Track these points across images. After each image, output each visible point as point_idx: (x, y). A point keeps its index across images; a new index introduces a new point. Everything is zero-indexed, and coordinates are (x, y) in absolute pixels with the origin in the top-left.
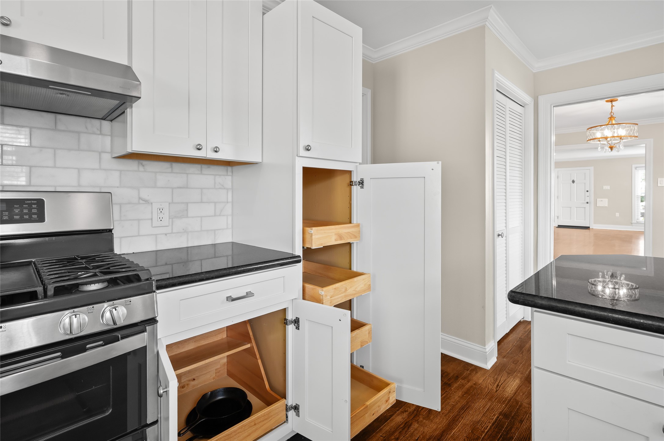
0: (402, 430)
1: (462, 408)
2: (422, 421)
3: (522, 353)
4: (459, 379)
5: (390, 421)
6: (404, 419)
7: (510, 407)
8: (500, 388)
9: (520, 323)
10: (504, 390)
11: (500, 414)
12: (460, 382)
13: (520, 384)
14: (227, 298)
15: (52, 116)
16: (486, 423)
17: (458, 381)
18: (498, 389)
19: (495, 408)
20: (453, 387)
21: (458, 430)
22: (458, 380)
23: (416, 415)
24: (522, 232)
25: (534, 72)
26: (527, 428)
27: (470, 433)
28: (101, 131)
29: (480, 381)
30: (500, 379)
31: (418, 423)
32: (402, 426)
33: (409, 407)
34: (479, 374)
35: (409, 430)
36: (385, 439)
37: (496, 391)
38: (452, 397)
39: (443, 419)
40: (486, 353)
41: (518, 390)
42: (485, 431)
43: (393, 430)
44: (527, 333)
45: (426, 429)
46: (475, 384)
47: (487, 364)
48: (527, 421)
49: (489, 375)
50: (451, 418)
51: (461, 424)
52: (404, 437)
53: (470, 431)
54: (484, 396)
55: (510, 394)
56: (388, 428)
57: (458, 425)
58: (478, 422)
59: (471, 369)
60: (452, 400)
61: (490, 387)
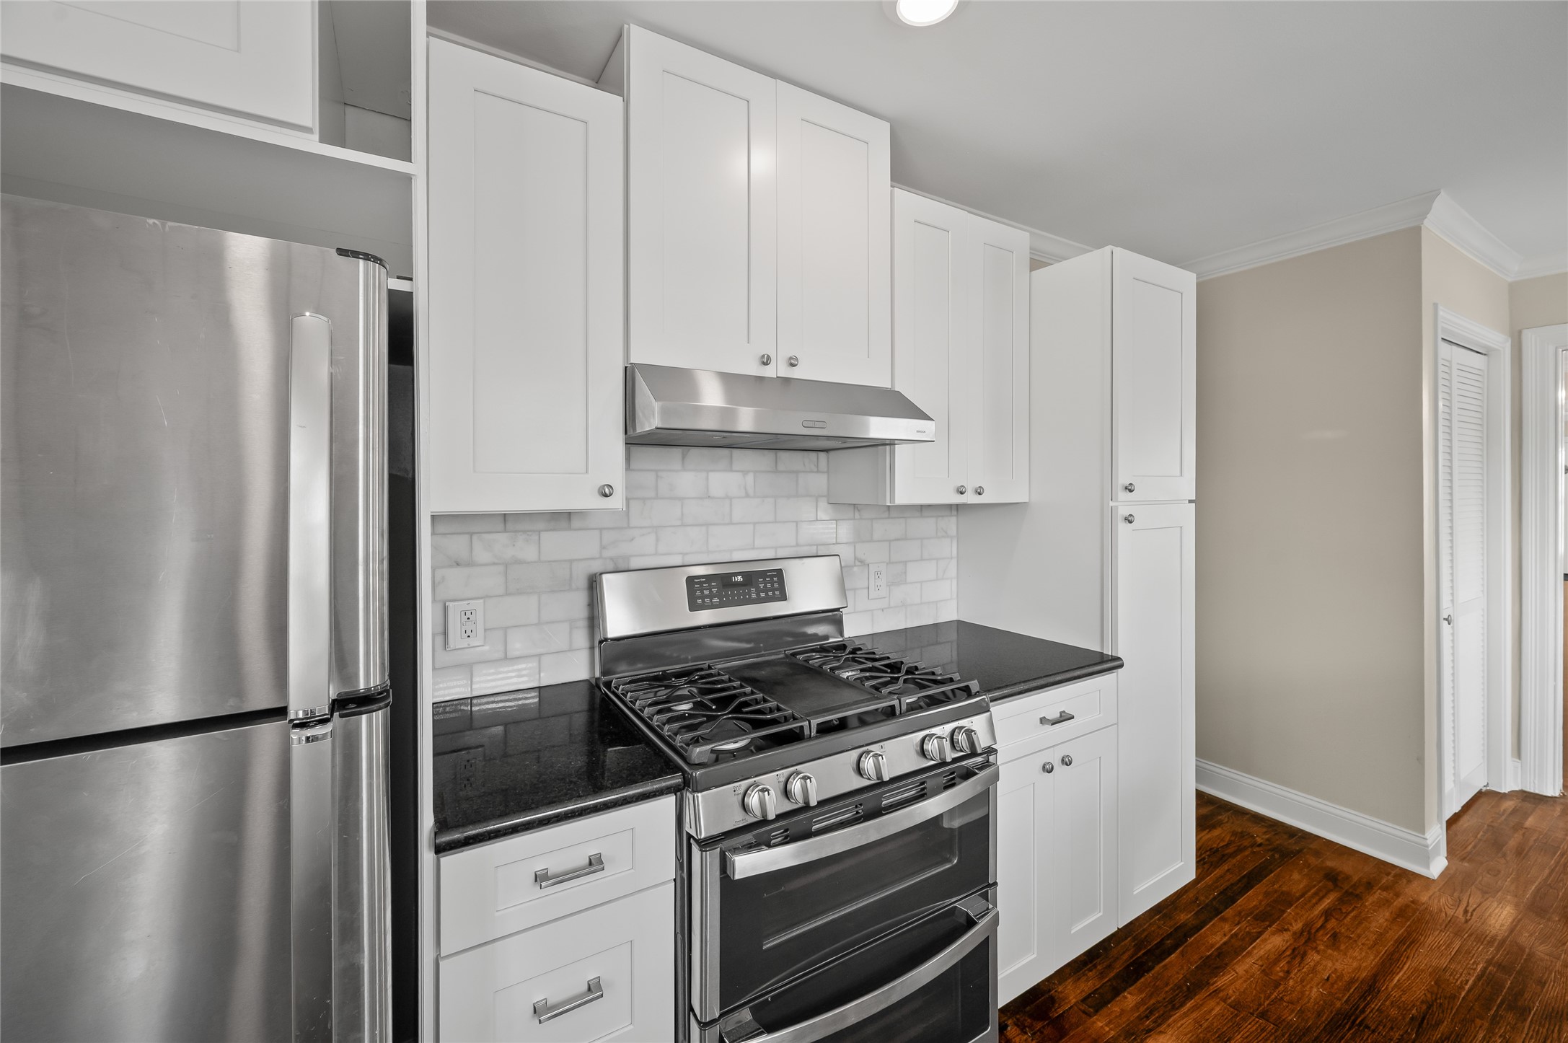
0: (1292, 959)
1: (1401, 941)
2: (1324, 950)
3: (1504, 856)
4: (1376, 888)
5: (1262, 941)
6: (1287, 942)
7: (1507, 954)
8: (1473, 917)
9: (1479, 795)
10: (1482, 920)
11: (1489, 962)
12: (1377, 895)
13: (1517, 916)
14: (1041, 719)
15: (771, 454)
16: (1461, 975)
17: (1375, 893)
18: (1468, 918)
19: (1473, 952)
20: (1367, 900)
21: (1406, 976)
22: (1374, 891)
23: (1309, 939)
24: (1483, 610)
25: (1510, 280)
26: (1559, 997)
27: (1432, 986)
28: (818, 467)
29: (1424, 898)
30: (1467, 900)
31: (1318, 952)
32: (1288, 953)
33: (1289, 924)
34: (1415, 885)
35: (1305, 962)
36: (1263, 968)
37: (1467, 921)
38: (1372, 919)
39: (1367, 953)
40: (1427, 846)
41: (1516, 926)
42: (1464, 988)
43: (1272, 957)
44: (1504, 817)
45: (1338, 966)
46: (1413, 902)
47: (1431, 868)
48: (1554, 985)
49: (1440, 889)
50: (1383, 955)
51: (1409, 968)
52: (1299, 971)
53: (1433, 983)
54: (1441, 926)
55: (1500, 930)
56: (1262, 952)
57: (1402, 968)
58: (1445, 970)
59: (1393, 872)
60: (1374, 924)
61: (1450, 912)
